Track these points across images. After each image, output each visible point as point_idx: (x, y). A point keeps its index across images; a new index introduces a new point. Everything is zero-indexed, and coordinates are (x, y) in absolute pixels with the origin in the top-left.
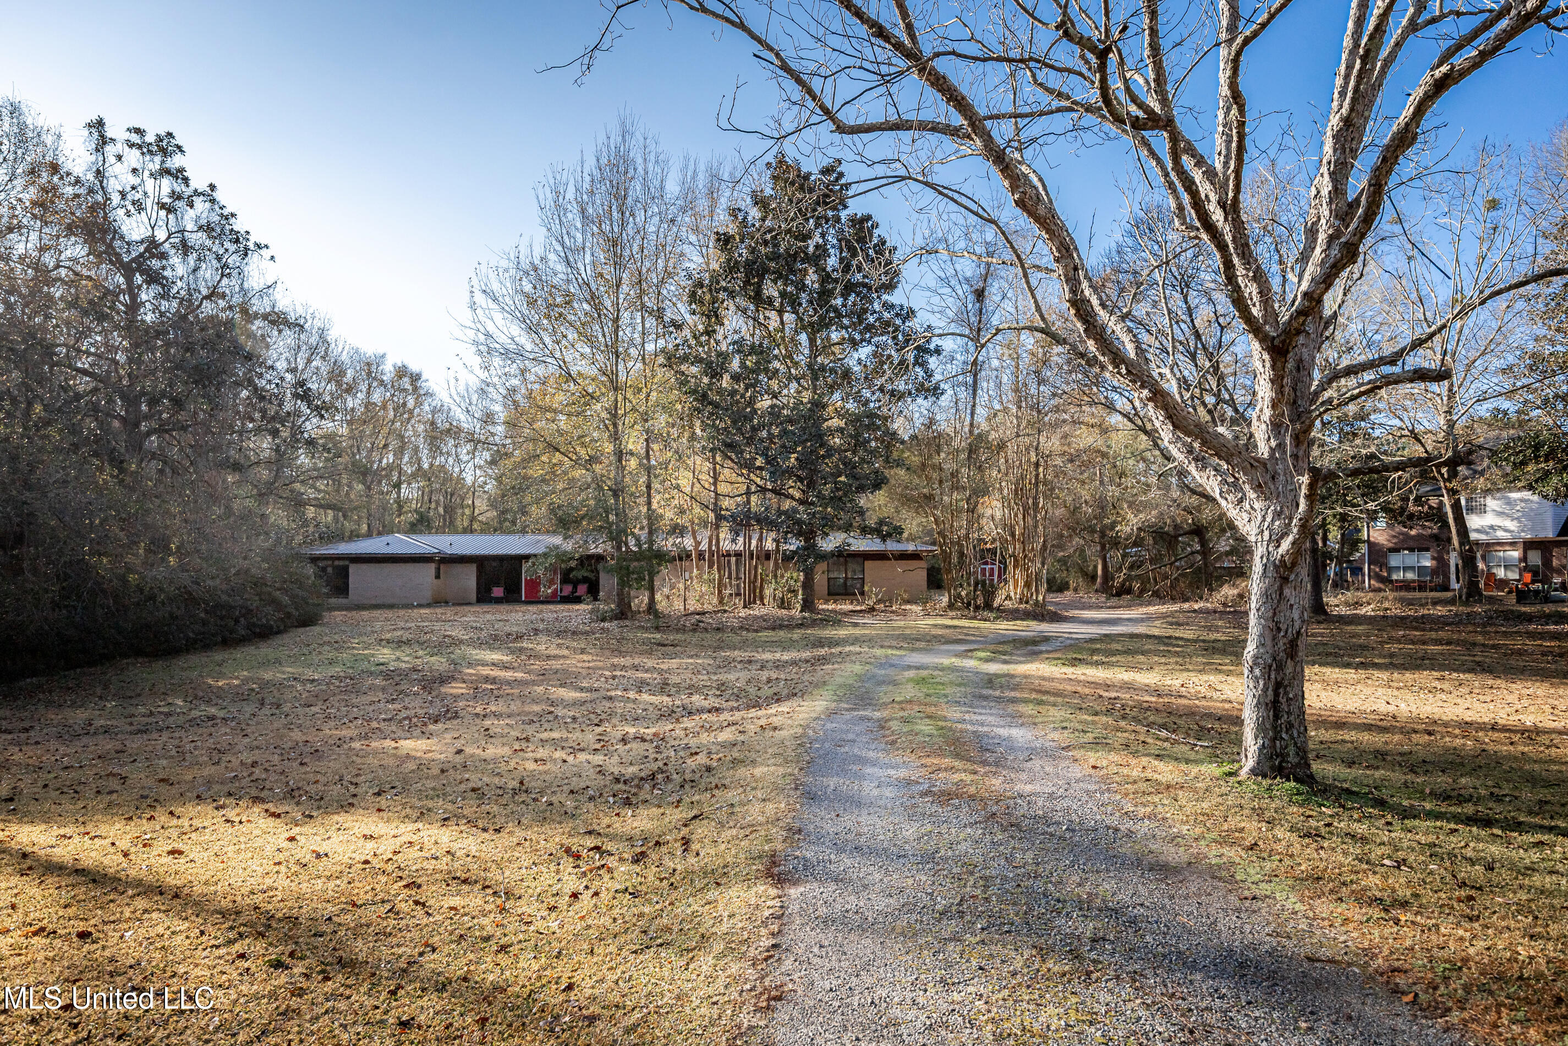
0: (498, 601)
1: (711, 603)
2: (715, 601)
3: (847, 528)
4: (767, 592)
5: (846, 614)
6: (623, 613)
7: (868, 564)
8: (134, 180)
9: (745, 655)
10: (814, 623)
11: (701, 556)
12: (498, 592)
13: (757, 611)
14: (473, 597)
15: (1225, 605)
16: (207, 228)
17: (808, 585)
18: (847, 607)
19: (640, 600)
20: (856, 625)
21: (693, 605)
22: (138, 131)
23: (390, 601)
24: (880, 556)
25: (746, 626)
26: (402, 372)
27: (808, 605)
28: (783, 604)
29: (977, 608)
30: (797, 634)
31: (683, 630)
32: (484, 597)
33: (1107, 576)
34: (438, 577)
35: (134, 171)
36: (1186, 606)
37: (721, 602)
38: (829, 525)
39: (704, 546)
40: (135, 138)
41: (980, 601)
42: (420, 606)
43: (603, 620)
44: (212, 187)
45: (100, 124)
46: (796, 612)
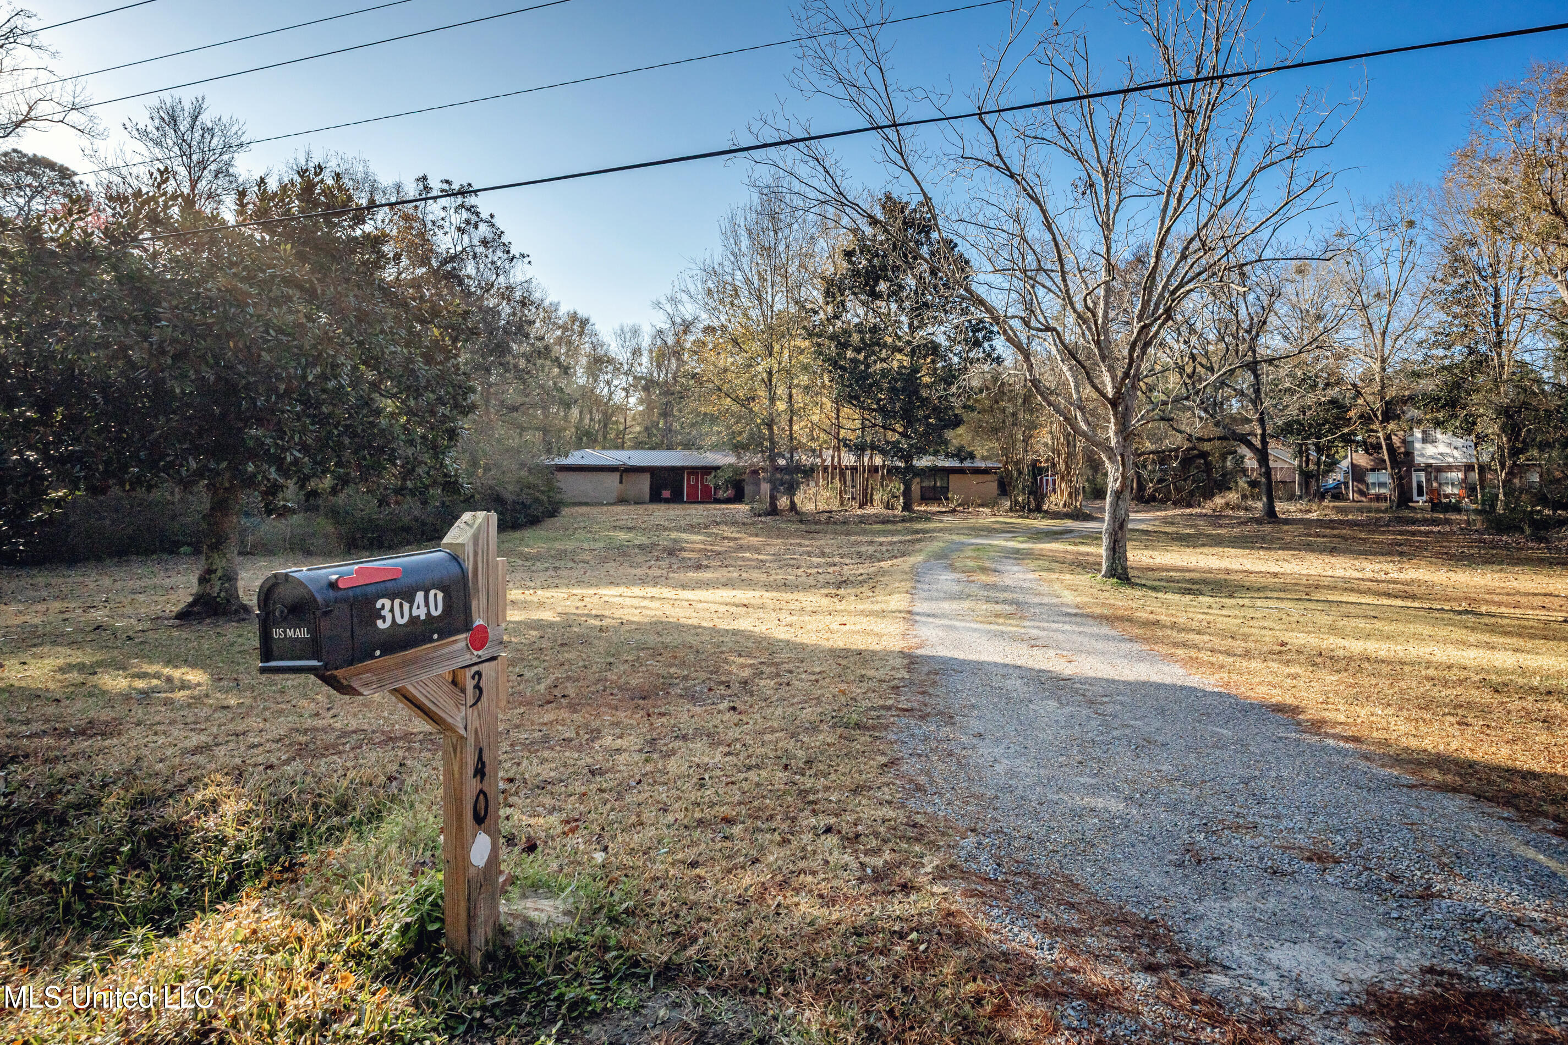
0: (667, 501)
1: (835, 505)
2: (837, 503)
3: (936, 453)
4: (877, 497)
5: (934, 514)
6: (773, 511)
7: (951, 476)
8: (443, 214)
9: (869, 539)
10: (911, 520)
11: (825, 469)
12: (666, 494)
13: (869, 510)
14: (647, 497)
15: (1214, 510)
16: (484, 242)
17: (907, 493)
18: (935, 508)
19: (783, 502)
20: (942, 521)
21: (821, 507)
22: (447, 182)
23: (585, 500)
24: (960, 471)
25: (863, 520)
26: (574, 317)
27: (907, 507)
28: (888, 506)
29: (1030, 511)
30: (900, 526)
31: (818, 522)
32: (655, 497)
33: (1141, 487)
34: (621, 482)
35: (444, 208)
36: (1188, 511)
37: (842, 504)
38: (922, 451)
39: (828, 462)
40: (446, 186)
41: (1033, 505)
42: (608, 504)
43: (760, 515)
44: (492, 216)
45: (425, 178)
46: (898, 512)
